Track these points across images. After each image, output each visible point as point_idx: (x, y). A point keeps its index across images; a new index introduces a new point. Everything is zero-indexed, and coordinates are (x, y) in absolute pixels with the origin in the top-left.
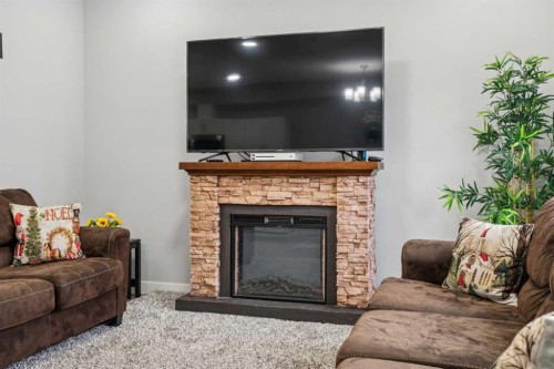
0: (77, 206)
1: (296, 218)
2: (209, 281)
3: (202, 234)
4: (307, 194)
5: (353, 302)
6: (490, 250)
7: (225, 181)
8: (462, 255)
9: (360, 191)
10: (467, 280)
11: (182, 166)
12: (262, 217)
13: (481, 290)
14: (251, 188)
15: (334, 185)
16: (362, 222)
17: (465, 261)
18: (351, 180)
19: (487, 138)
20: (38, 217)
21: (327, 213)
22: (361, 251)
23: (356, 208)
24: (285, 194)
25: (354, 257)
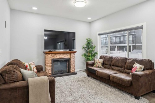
1: (64, 60)
2: (50, 73)
3: (48, 65)
4: (66, 56)
7: (53, 55)
9: (74, 55)
12: (58, 60)
14: (57, 56)
15: (70, 55)
16: (74, 60)
17: (97, 63)
18: (73, 54)
21: (69, 59)
23: (73, 58)
24: (63, 56)
25: (73, 65)
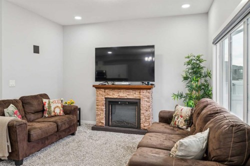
0: (62, 99)
1: (128, 102)
2: (102, 121)
3: (100, 107)
4: (132, 95)
5: (146, 128)
6: (183, 115)
7: (106, 91)
8: (175, 116)
9: (148, 94)
10: (177, 123)
11: (94, 86)
12: (118, 102)
13: (180, 126)
14: (114, 93)
15: (140, 92)
16: (148, 104)
17: (176, 118)
18: (145, 91)
19: (186, 78)
20: (51, 103)
21: (138, 101)
22: (148, 113)
23: (146, 99)
24: (125, 95)
25: (146, 114)
